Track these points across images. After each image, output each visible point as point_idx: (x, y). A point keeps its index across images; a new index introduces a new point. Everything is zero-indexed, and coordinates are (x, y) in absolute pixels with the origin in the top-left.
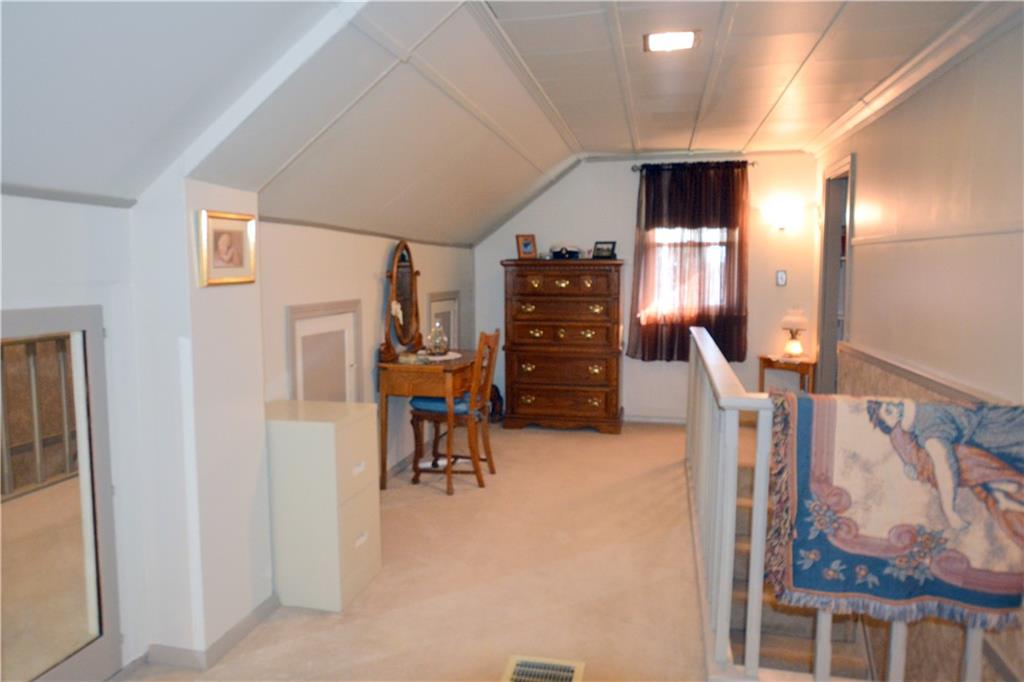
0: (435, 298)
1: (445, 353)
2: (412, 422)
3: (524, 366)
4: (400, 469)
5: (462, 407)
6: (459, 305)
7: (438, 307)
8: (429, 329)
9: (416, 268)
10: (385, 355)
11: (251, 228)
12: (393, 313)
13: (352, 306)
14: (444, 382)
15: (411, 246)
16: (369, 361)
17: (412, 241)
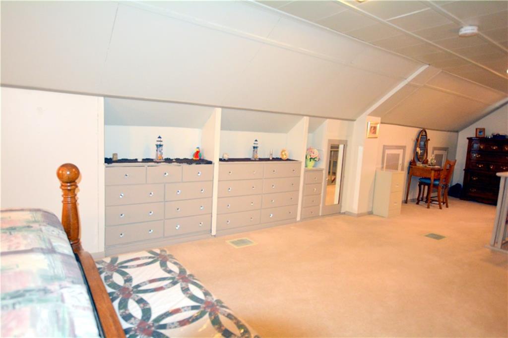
0: (435, 149)
1: (434, 166)
2: (419, 185)
3: (472, 177)
4: (413, 200)
5: (437, 183)
6: (448, 153)
7: (436, 152)
8: (431, 157)
9: (428, 138)
10: (412, 163)
11: (378, 126)
12: (417, 151)
13: (403, 148)
14: (431, 173)
15: (427, 131)
16: (406, 164)
17: (427, 129)
